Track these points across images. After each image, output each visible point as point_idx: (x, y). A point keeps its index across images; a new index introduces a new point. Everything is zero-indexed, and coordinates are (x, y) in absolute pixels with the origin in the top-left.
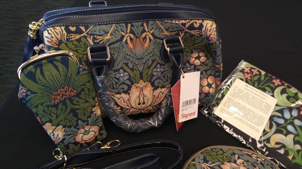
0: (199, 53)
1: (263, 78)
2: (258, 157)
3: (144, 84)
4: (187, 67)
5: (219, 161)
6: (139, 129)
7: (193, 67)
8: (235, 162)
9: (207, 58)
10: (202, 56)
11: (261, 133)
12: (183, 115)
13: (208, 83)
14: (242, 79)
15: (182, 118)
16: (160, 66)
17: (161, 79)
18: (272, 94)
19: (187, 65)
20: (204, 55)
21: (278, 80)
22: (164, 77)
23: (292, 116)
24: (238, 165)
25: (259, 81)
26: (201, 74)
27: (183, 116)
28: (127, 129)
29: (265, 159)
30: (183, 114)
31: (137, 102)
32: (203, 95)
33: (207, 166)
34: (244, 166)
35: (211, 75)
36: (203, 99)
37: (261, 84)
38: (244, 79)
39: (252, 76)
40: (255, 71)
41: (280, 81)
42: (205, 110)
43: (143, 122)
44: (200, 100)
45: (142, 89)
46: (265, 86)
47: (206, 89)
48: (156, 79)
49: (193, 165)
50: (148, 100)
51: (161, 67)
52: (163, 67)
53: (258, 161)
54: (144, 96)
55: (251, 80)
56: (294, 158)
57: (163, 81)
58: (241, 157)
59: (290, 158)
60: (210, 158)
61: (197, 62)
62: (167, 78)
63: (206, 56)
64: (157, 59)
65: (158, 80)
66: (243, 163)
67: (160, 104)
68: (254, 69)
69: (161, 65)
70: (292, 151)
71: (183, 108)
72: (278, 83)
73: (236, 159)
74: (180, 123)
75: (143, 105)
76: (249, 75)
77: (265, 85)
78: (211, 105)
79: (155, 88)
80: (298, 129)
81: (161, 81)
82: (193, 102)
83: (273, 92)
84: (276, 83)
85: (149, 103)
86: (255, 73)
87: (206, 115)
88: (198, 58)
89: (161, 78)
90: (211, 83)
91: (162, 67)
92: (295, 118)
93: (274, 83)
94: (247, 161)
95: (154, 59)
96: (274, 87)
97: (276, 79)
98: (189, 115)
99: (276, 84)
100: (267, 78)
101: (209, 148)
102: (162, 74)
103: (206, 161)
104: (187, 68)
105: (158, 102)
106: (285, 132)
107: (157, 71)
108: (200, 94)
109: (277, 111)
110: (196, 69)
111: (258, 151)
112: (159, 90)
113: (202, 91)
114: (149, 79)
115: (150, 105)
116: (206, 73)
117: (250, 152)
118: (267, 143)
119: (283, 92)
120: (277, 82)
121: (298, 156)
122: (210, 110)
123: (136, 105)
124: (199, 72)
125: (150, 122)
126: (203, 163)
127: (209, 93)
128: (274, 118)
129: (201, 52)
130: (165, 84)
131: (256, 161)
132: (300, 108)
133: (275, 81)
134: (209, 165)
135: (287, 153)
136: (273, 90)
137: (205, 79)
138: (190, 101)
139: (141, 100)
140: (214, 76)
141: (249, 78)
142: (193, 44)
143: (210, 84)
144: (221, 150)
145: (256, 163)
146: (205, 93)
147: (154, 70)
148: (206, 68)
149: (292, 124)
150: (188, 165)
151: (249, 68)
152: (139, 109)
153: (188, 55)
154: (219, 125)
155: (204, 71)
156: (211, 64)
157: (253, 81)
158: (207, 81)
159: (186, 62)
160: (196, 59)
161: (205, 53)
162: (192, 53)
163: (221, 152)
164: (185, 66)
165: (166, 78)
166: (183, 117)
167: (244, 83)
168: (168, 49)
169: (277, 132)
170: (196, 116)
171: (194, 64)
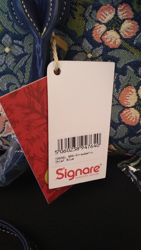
0: (116, 8)
4: (84, 51)
7: (99, 51)
13: (139, 99)
15: (58, 178)
16: (10, 40)
19: (86, 44)
20: (132, 15)
22: (23, 69)
27: (61, 174)
30: (61, 169)
32: (122, 131)
36: (122, 139)
47: (132, 116)
52: (20, 43)
61: (112, 38)
63: (136, 18)
65: (8, 76)
69: (14, 37)
71: (60, 155)
81: (13, 80)
82: (90, 141)
88: (115, 24)
89: (15, 71)
91: (17, 44)
98: (79, 172)
102: (17, 62)
104: (86, 53)
107: (4, 53)
108: (114, 125)
113: (120, 119)
116: (136, 72)
127: (138, 126)
129: (122, 3)
137: (129, 88)
138: (83, 140)
146: (128, 126)
148: (137, 57)
155: (129, 64)
158: (138, 95)
160: (108, 30)
162: (97, 7)
164: (78, 48)
166: (60, 176)
171: (103, 43)
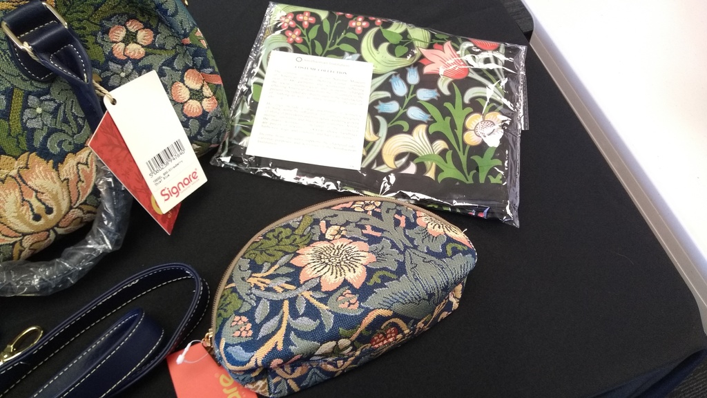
0: (125, 26)
1: (326, 27)
2: (367, 205)
3: (21, 163)
4: (115, 73)
5: (286, 253)
6: (70, 276)
7: (130, 66)
8: (322, 238)
9: (152, 30)
10: (137, 31)
11: (361, 151)
12: (167, 192)
13: (191, 90)
14: (284, 49)
15: (166, 200)
16: (36, 100)
17: (61, 131)
18: (358, 55)
19: (113, 66)
20: (141, 26)
21: (360, 19)
22: (65, 121)
23: (409, 86)
24: (329, 241)
25: (322, 37)
26: (161, 74)
27: (167, 195)
28: (36, 292)
29: (382, 202)
30: (164, 190)
31: (29, 216)
32: (194, 125)
33: (262, 277)
34: (343, 236)
35: (186, 68)
36: (199, 133)
37: (329, 42)
38: (290, 46)
39: (305, 33)
40: (306, 18)
41: (366, 20)
42: (223, 154)
43: (73, 254)
44: (192, 139)
45: (20, 180)
46: (338, 44)
47: (194, 107)
48: (46, 138)
49: (232, 292)
50: (55, 197)
51: (42, 101)
52: (48, 97)
53: (366, 212)
54: (37, 192)
55: (304, 43)
56: (438, 171)
57: (70, 133)
58: (333, 221)
59: (431, 174)
60: (264, 257)
61: (135, 50)
62: (76, 121)
63: (147, 26)
64: (18, 82)
65: (53, 136)
66: (339, 232)
67: (96, 192)
68: (302, 13)
69: (38, 95)
70: (429, 160)
71: (155, 177)
72: (361, 26)
73: (323, 229)
74: (168, 213)
75: (50, 216)
76: (297, 33)
77: (338, 41)
78: (235, 139)
79: (59, 159)
80: (430, 107)
81: (63, 137)
82: (174, 150)
83: (359, 51)
84: (356, 26)
85: (65, 205)
86: (306, 23)
87: (231, 165)
88: (130, 38)
89: (58, 127)
90: (197, 87)
91: (46, 100)
92: (417, 87)
93: (353, 30)
94: (347, 223)
95: (7, 88)
96: (357, 38)
97: (354, 17)
98: (180, 185)
99: (359, 28)
100: (336, 25)
101: (257, 237)
102: (55, 117)
103: (255, 268)
104: (117, 74)
105: (85, 190)
106: (406, 126)
107: (38, 115)
108: (185, 125)
109: (379, 89)
110: (140, 68)
111: (366, 192)
112: (71, 161)
113: (186, 116)
114: (24, 145)
115: (71, 208)
116: (173, 68)
117: (348, 203)
118: (378, 166)
119: (378, 40)
120: (359, 23)
121: (446, 162)
122: (238, 154)
123: (30, 225)
124: (153, 74)
125: (89, 246)
126: (250, 276)
127: (205, 113)
128: (377, 107)
129: (128, 21)
130: (78, 139)
131: (364, 215)
132: (420, 61)
133: (354, 24)
134: (265, 275)
135: (422, 167)
136: (357, 45)
137: (176, 85)
138: (167, 152)
139: (34, 207)
140: (194, 66)
141: (298, 39)
142: (92, 8)
143: (198, 91)
144: (288, 226)
145: (365, 219)
146: (196, 118)
147: (25, 118)
148: (166, 56)
149: (415, 102)
150: (221, 298)
151: (290, 17)
152: (48, 230)
153: (99, 41)
154: (265, 175)
155: (163, 65)
156: (170, 43)
157: (309, 44)
158: (187, 87)
159: (107, 61)
160: (127, 45)
161: (141, 19)
162: (106, 31)
163: (288, 231)
164: (108, 74)
165: (73, 123)
166: (167, 197)
167: (291, 55)
168: (26, 47)
169: (392, 132)
170: (202, 179)
171: (129, 58)
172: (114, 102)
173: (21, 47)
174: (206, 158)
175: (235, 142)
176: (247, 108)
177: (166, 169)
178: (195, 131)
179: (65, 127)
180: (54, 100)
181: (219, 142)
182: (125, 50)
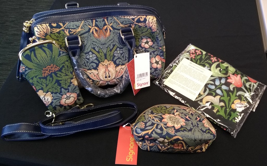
0: (147, 39)
1: (203, 57)
2: (191, 111)
3: (109, 63)
5: (162, 113)
6: (107, 95)
7: (144, 49)
8: (174, 114)
9: (153, 42)
10: (149, 42)
11: (197, 95)
12: (139, 84)
13: (156, 61)
14: (188, 59)
16: (119, 49)
17: (121, 59)
18: (209, 68)
19: (140, 48)
20: (151, 41)
21: (215, 58)
23: (220, 83)
24: (175, 115)
25: (201, 59)
26: (150, 54)
27: (138, 85)
28: (98, 95)
29: (196, 112)
31: (104, 76)
32: (153, 70)
33: (153, 116)
34: (179, 116)
35: (157, 55)
37: (202, 61)
38: (190, 59)
39: (196, 56)
40: (198, 52)
41: (217, 59)
42: (157, 81)
43: (110, 90)
44: (151, 74)
45: (107, 67)
46: (205, 63)
47: (155, 65)
48: (117, 59)
49: (143, 116)
50: (112, 74)
51: (120, 50)
53: (189, 112)
54: (109, 71)
56: (218, 111)
57: (123, 60)
58: (179, 111)
59: (215, 111)
60: (156, 111)
61: (147, 46)
62: (126, 58)
63: (152, 41)
64: (117, 44)
65: (119, 59)
66: (179, 114)
67: (122, 77)
68: (198, 50)
69: (120, 48)
70: (217, 107)
71: (138, 79)
72: (214, 60)
73: (175, 112)
74: (136, 90)
75: (109, 78)
76: (194, 55)
77: (205, 62)
79: (117, 65)
80: (224, 92)
81: (121, 60)
82: (145, 74)
83: (210, 67)
84: (213, 60)
85: (113, 77)
86: (198, 53)
87: (158, 85)
88: (147, 43)
89: (121, 58)
90: (158, 61)
92: (223, 84)
93: (211, 60)
94: (182, 113)
95: (114, 44)
96: (211, 63)
97: (214, 57)
98: (143, 84)
99: (213, 61)
100: (207, 57)
101: (156, 106)
103: (152, 113)
104: (140, 50)
105: (120, 75)
106: (214, 94)
107: (118, 53)
108: (151, 69)
109: (211, 80)
110: (146, 51)
111: (192, 108)
112: (120, 67)
113: (152, 67)
114: (111, 59)
115: (114, 78)
116: (154, 54)
117: (186, 108)
118: (200, 102)
119: (218, 66)
120: (214, 59)
121: (222, 110)
122: (161, 82)
123: (103, 78)
124: (149, 53)
125: (114, 90)
126: (150, 114)
127: (157, 68)
128: (208, 85)
129: (148, 38)
130: (124, 62)
131: (188, 113)
132: (228, 77)
133: (212, 59)
134: (154, 116)
135: (213, 108)
136: (210, 65)
137: (153, 58)
138: (143, 74)
139: (107, 74)
140: (160, 55)
141: (193, 57)
142: (141, 33)
143: (158, 62)
144: (166, 107)
145: (188, 114)
146: (154, 68)
147: (115, 53)
148: (154, 50)
149: (220, 88)
150: (141, 116)
151: (194, 50)
152: (107, 82)
153: (139, 41)
154: (166, 91)
155: (152, 52)
156: (156, 47)
157: (196, 60)
158: (155, 59)
159: (139, 46)
160: (145, 44)
161: (152, 39)
162: (142, 39)
163: (165, 108)
164: (138, 49)
165: (124, 58)
167: (189, 61)
168: (123, 37)
169: (209, 94)
170: (149, 85)
171: (144, 47)
172: (136, 57)
173: (122, 36)
174: (152, 80)
175: (162, 79)
176: (169, 71)
177: (141, 78)
178: (152, 72)
179: (122, 58)
180: (122, 51)
181: (157, 77)
182: (144, 45)
